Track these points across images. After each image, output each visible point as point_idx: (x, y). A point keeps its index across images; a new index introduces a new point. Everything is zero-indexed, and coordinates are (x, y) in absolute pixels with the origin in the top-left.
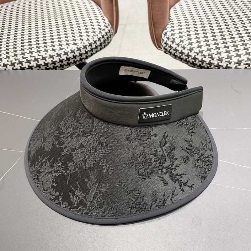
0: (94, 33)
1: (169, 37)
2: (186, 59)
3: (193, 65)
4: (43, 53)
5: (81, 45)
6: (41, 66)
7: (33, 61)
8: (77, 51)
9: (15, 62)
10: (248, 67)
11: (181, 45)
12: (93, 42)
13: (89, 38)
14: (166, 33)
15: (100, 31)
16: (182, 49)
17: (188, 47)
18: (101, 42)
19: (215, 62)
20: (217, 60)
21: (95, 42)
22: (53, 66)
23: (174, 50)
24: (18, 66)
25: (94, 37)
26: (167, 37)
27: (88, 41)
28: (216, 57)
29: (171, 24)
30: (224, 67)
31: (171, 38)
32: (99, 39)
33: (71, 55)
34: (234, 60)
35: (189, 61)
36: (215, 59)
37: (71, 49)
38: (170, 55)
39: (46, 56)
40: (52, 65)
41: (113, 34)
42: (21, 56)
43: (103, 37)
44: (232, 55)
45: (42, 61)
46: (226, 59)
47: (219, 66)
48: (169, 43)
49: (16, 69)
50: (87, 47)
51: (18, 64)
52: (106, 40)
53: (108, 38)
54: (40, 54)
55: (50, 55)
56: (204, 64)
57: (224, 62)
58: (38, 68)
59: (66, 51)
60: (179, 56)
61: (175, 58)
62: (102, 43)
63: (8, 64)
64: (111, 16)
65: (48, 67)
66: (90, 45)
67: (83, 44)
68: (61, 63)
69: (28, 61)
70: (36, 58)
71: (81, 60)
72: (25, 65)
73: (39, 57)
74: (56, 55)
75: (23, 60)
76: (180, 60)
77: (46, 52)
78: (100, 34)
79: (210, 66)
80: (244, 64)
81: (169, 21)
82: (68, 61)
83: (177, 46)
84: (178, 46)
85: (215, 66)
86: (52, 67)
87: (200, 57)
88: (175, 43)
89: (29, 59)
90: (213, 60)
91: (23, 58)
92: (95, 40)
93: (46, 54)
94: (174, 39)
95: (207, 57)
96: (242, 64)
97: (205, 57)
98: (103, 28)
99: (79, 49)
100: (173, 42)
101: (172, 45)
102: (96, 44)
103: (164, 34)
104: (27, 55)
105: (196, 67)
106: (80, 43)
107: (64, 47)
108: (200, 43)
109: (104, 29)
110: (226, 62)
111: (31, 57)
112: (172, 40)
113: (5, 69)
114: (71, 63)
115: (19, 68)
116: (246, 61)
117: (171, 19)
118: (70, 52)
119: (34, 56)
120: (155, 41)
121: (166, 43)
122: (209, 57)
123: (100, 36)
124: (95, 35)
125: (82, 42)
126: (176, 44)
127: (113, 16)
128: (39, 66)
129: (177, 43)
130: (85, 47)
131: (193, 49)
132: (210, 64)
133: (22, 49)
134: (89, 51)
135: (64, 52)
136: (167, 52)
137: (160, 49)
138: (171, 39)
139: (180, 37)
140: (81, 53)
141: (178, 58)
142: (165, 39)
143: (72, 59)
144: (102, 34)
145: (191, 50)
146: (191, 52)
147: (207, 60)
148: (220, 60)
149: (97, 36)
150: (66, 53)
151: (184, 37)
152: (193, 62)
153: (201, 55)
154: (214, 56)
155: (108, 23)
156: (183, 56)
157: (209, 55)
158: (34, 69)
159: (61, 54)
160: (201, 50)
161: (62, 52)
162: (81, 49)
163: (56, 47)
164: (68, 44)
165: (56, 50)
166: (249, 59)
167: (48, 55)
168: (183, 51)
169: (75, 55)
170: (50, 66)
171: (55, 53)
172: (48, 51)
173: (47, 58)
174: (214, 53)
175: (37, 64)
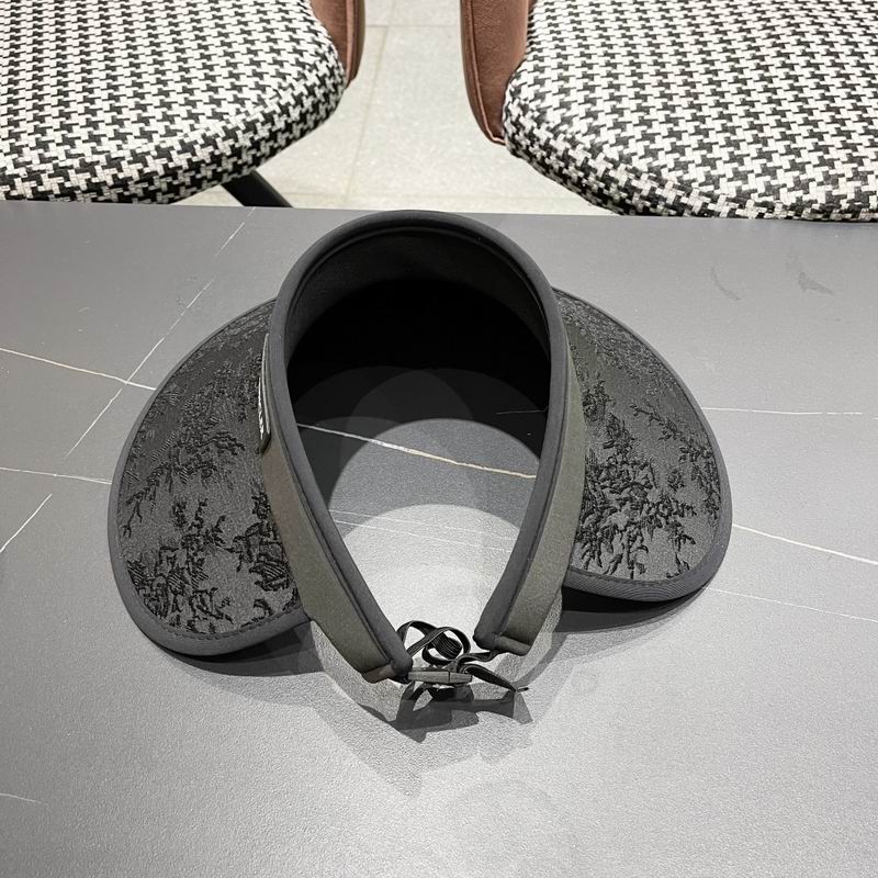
0: (280, 80)
1: (527, 102)
2: (580, 179)
3: (600, 201)
4: (109, 145)
5: (236, 121)
6: (105, 189)
7: (77, 172)
8: (224, 139)
9: (16, 171)
11: (564, 133)
12: (278, 110)
13: (263, 96)
14: (518, 90)
15: (299, 73)
16: (568, 146)
17: (587, 141)
18: (304, 110)
19: (669, 194)
20: (674, 186)
21: (285, 110)
22: (145, 189)
23: (540, 146)
25: (280, 92)
26: (519, 105)
27: (261, 108)
28: (671, 177)
29: (535, 58)
30: (696, 210)
31: (532, 106)
32: (299, 101)
33: (203, 154)
34: (728, 189)
35: (588, 187)
36: (669, 185)
37: (203, 131)
38: (530, 162)
39: (121, 154)
40: (139, 186)
41: (346, 81)
42: (35, 153)
43: (311, 91)
44: (722, 173)
45: (107, 171)
46: (701, 185)
47: (679, 209)
48: (528, 123)
49: (20, 197)
50: (258, 125)
51: (24, 180)
52: (319, 101)
53: (326, 95)
54: (99, 149)
55: (133, 153)
56: (636, 198)
57: (695, 193)
58: (94, 195)
59: (187, 140)
60: (556, 167)
61: (544, 174)
62: (307, 111)
64: (338, 20)
65: (126, 193)
66: (269, 118)
67: (243, 116)
68: (170, 179)
69: (61, 172)
70: (88, 160)
71: (237, 168)
72: (51, 184)
73: (96, 158)
74: (155, 153)
75: (43, 167)
76: (561, 180)
77: (120, 142)
78: (302, 82)
79: (654, 206)
80: (757, 205)
81: (529, 49)
82: (193, 173)
83: (551, 135)
84: (556, 137)
85: (667, 206)
86: (140, 192)
87: (621, 175)
88: (544, 126)
89: (61, 164)
90: (662, 186)
91: (43, 160)
92: (283, 103)
93: (119, 148)
94: (543, 112)
95: (644, 177)
96: (750, 204)
97: (638, 178)
98: (311, 63)
99: (231, 134)
100: (539, 121)
101: (536, 132)
102: (289, 116)
103: (512, 93)
104: (54, 151)
105: (610, 204)
106: (233, 112)
107: (179, 124)
108: (623, 130)
109: (314, 67)
110: (701, 194)
111: (69, 156)
112: (537, 114)
114: (205, 178)
115: (29, 194)
116: (760, 196)
117: (536, 40)
118: (201, 141)
119: (80, 155)
120: (484, 113)
121: (516, 124)
122: (649, 177)
123: (300, 88)
124: (284, 85)
125: (242, 110)
126: (548, 129)
127: (345, 20)
128: (95, 189)
129: (552, 126)
130: (251, 127)
131: (600, 150)
132: (653, 198)
133: (37, 130)
134: (263, 139)
135: (182, 142)
136: (520, 153)
137: (496, 139)
138: (533, 111)
139: (563, 105)
140: (237, 146)
141: (555, 173)
142: (515, 111)
143: (208, 165)
144: (309, 84)
145: (595, 150)
146: (594, 157)
147: (645, 185)
148: (685, 187)
149: (290, 90)
150: (187, 148)
151: (574, 106)
152: (600, 189)
153: (626, 169)
154: (665, 174)
155: (328, 42)
156: (571, 168)
157: (650, 170)
158: (80, 197)
159: (172, 148)
160: (626, 152)
161: (173, 142)
162: (239, 133)
163: (154, 125)
164: (193, 117)
165: (154, 135)
166: (772, 190)
167: (126, 153)
168: (571, 153)
169: (217, 153)
170: (134, 189)
171: (150, 147)
172: (128, 137)
173: (122, 163)
174: (665, 166)
175: (88, 181)
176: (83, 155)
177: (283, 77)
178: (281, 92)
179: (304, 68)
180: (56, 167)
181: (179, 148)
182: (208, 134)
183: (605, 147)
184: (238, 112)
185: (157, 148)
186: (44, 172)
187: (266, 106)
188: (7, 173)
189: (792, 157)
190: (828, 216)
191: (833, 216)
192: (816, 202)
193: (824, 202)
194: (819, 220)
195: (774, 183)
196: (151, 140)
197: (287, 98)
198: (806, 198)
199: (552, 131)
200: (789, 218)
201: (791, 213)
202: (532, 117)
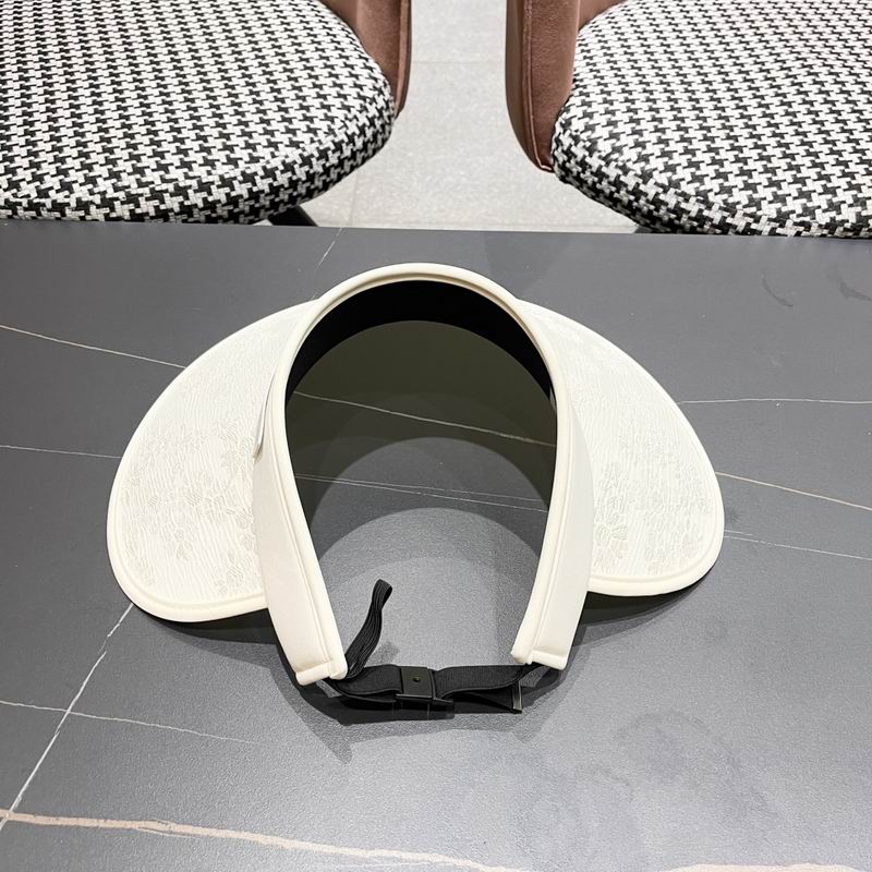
0: (346, 112)
1: (578, 133)
2: (630, 202)
4: (199, 171)
5: (311, 149)
6: (195, 211)
7: (172, 195)
8: (301, 166)
9: (116, 195)
10: (804, 233)
11: (616, 160)
12: (346, 139)
13: (333, 127)
14: (568, 123)
15: (361, 106)
16: (620, 172)
17: (637, 168)
18: (366, 140)
19: (716, 215)
20: (720, 208)
21: (351, 139)
22: (230, 212)
23: (592, 173)
24: (122, 210)
26: (571, 135)
27: (331, 137)
28: (717, 200)
29: (581, 94)
30: (740, 229)
31: (583, 136)
32: (362, 131)
33: (283, 179)
34: (769, 210)
35: (638, 209)
36: (716, 207)
37: (282, 158)
38: (579, 188)
39: (210, 179)
40: (226, 208)
41: (396, 113)
42: (133, 178)
43: (372, 121)
44: (763, 196)
45: (198, 194)
46: (745, 207)
47: (724, 228)
48: (579, 152)
49: (119, 219)
50: (330, 153)
51: (123, 203)
52: (378, 131)
53: (383, 126)
54: (191, 174)
55: (222, 177)
56: (684, 218)
57: (739, 214)
58: (185, 217)
59: (268, 167)
60: (607, 191)
61: (593, 198)
62: (369, 141)
63: (92, 203)
64: (390, 57)
65: (214, 215)
67: (317, 145)
68: (252, 202)
69: (157, 195)
70: (181, 185)
72: (147, 207)
73: (188, 182)
74: (241, 178)
75: (140, 191)
76: (611, 203)
77: (209, 168)
78: (365, 113)
79: (701, 226)
80: (795, 224)
81: (574, 86)
82: (272, 197)
83: (603, 163)
84: (608, 164)
85: (713, 226)
86: (225, 214)
87: (671, 199)
88: (596, 155)
89: (158, 188)
90: (709, 207)
91: (141, 185)
92: (349, 133)
93: (209, 173)
94: (594, 142)
95: (693, 200)
96: (789, 223)
97: (687, 200)
98: (371, 96)
99: (306, 161)
100: (591, 150)
101: (588, 160)
102: (354, 145)
103: (562, 125)
104: (150, 176)
106: (307, 142)
107: (261, 152)
108: (670, 158)
109: (373, 100)
110: (745, 215)
111: (164, 180)
112: (588, 144)
113: (82, 218)
115: (127, 215)
116: (799, 216)
117: (577, 78)
118: (282, 168)
119: (173, 180)
120: (535, 143)
121: (569, 153)
122: (697, 200)
123: (363, 120)
124: (350, 116)
125: (316, 139)
126: (600, 157)
127: (398, 58)
128: (187, 210)
129: (604, 154)
130: (323, 154)
131: (651, 176)
132: (701, 219)
133: (132, 157)
134: (333, 165)
135: (264, 168)
136: (570, 179)
137: (544, 167)
138: (584, 141)
139: (612, 136)
140: (311, 172)
141: (605, 197)
142: (566, 141)
143: (286, 189)
144: (370, 115)
145: (646, 176)
146: (645, 183)
147: (693, 207)
148: (730, 209)
149: (355, 121)
150: (269, 173)
151: (622, 137)
152: (650, 211)
153: (675, 193)
154: (711, 196)
155: (382, 78)
156: (623, 192)
157: (698, 194)
158: (172, 219)
159: (256, 174)
160: (675, 178)
161: (256, 168)
162: (313, 160)
163: (238, 153)
164: (275, 145)
165: (239, 162)
166: (808, 211)
167: (215, 178)
168: (622, 178)
169: (295, 178)
170: (221, 211)
171: (237, 173)
172: (216, 163)
173: (212, 187)
174: (711, 190)
175: (181, 204)
176: (177, 180)
177: (348, 108)
178: (347, 122)
179: (365, 101)
180: (152, 190)
181: (261, 173)
182: (287, 161)
183: (655, 173)
184: (312, 141)
185: (243, 174)
186: (141, 195)
187: (335, 136)
188: (108, 196)
189: (824, 182)
190: (858, 234)
191: (862, 234)
192: (848, 221)
193: (854, 221)
194: (849, 238)
195: (809, 205)
196: (237, 166)
197: (353, 128)
198: (839, 218)
199: (604, 159)
200: (823, 236)
201: (825, 232)
202: (584, 147)
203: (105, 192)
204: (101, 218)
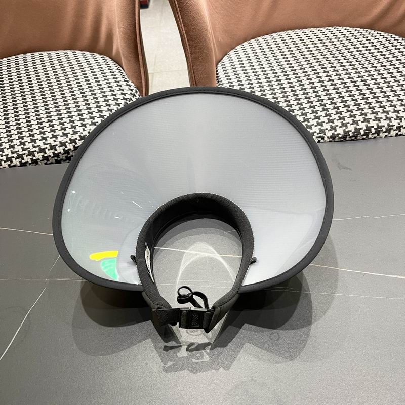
4: (50, 141)
6: (50, 158)
7: (38, 153)
9: (12, 156)
10: (322, 141)
15: (125, 103)
22: (66, 157)
24: (16, 162)
37: (88, 131)
39: (55, 143)
40: (64, 155)
42: (20, 147)
45: (50, 151)
49: (15, 166)
51: (16, 159)
54: (46, 142)
55: (60, 142)
58: (45, 161)
59: (82, 135)
63: (2, 160)
64: (138, 80)
65: (59, 159)
68: (76, 151)
69: (31, 154)
70: (42, 148)
72: (27, 159)
73: (45, 146)
74: (69, 142)
75: (24, 152)
77: (54, 139)
80: (317, 137)
86: (64, 158)
89: (31, 151)
91: (24, 150)
93: (55, 141)
96: (314, 137)
98: (129, 98)
104: (28, 145)
107: (78, 129)
109: (131, 99)
111: (34, 147)
115: (18, 164)
117: (220, 80)
118: (88, 135)
119: (38, 146)
127: (141, 79)
128: (46, 159)
133: (20, 138)
135: (80, 136)
150: (82, 138)
155: (135, 89)
158: (40, 163)
159: (76, 139)
161: (77, 136)
163: (68, 130)
164: (84, 125)
165: (68, 135)
166: (322, 131)
170: (62, 157)
171: (67, 139)
172: (58, 136)
173: (57, 147)
175: (43, 156)
177: (119, 105)
179: (127, 100)
181: (79, 138)
182: (90, 131)
185: (70, 139)
186: (24, 154)
188: (9, 156)
189: (328, 117)
190: (345, 139)
191: (347, 139)
192: (340, 134)
193: (343, 134)
194: (342, 141)
195: (322, 128)
196: (67, 136)
198: (336, 133)
200: (330, 141)
201: (331, 139)
203: (8, 155)
204: (7, 166)
